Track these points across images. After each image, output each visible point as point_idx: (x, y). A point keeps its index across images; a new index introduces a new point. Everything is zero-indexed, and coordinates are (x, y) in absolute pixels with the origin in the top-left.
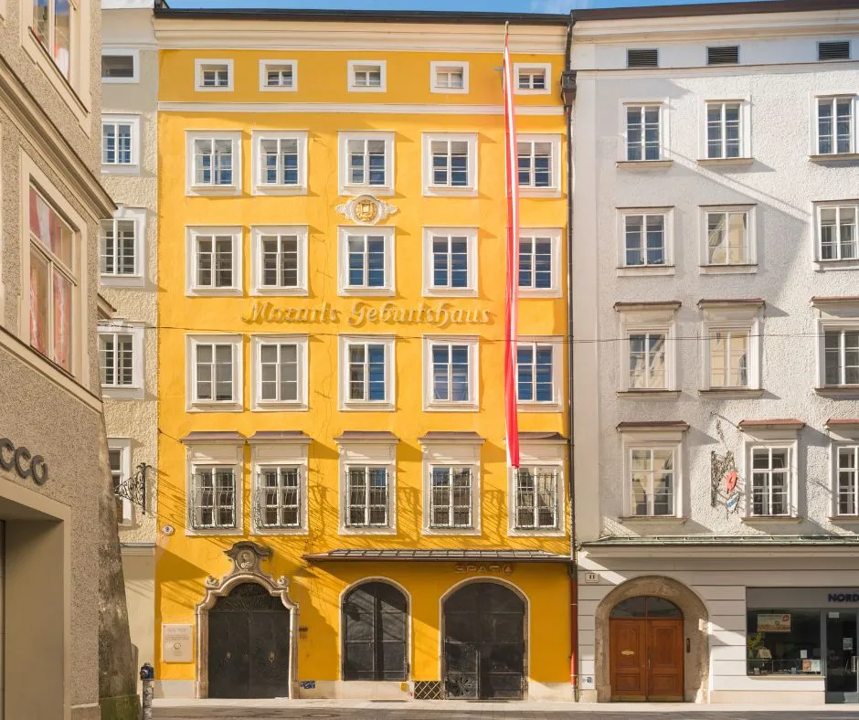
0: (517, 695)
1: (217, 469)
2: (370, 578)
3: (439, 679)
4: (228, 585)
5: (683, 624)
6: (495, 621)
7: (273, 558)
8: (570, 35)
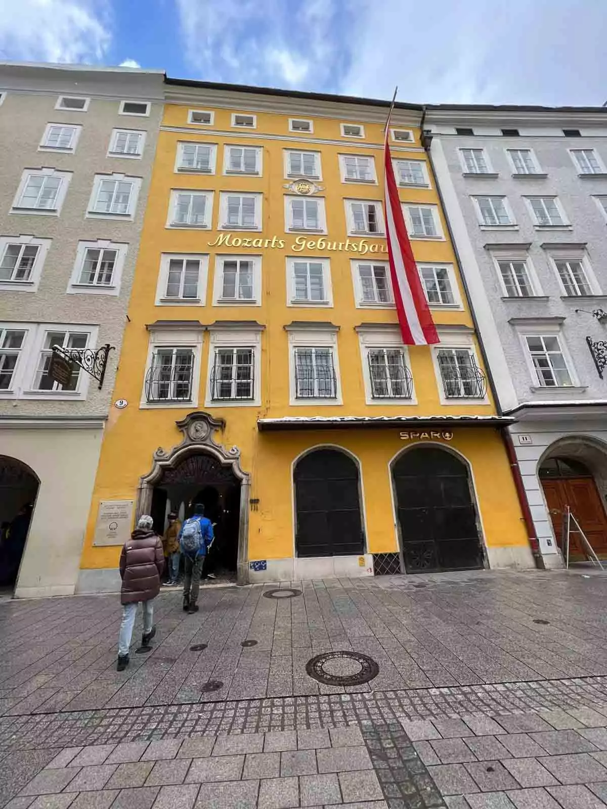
0: (477, 564)
1: (178, 350)
2: (321, 445)
3: (398, 550)
4: (178, 456)
5: (594, 482)
6: (442, 486)
7: (227, 428)
8: (423, 118)
